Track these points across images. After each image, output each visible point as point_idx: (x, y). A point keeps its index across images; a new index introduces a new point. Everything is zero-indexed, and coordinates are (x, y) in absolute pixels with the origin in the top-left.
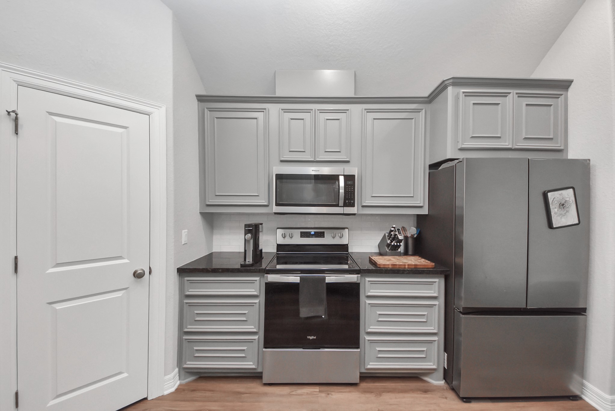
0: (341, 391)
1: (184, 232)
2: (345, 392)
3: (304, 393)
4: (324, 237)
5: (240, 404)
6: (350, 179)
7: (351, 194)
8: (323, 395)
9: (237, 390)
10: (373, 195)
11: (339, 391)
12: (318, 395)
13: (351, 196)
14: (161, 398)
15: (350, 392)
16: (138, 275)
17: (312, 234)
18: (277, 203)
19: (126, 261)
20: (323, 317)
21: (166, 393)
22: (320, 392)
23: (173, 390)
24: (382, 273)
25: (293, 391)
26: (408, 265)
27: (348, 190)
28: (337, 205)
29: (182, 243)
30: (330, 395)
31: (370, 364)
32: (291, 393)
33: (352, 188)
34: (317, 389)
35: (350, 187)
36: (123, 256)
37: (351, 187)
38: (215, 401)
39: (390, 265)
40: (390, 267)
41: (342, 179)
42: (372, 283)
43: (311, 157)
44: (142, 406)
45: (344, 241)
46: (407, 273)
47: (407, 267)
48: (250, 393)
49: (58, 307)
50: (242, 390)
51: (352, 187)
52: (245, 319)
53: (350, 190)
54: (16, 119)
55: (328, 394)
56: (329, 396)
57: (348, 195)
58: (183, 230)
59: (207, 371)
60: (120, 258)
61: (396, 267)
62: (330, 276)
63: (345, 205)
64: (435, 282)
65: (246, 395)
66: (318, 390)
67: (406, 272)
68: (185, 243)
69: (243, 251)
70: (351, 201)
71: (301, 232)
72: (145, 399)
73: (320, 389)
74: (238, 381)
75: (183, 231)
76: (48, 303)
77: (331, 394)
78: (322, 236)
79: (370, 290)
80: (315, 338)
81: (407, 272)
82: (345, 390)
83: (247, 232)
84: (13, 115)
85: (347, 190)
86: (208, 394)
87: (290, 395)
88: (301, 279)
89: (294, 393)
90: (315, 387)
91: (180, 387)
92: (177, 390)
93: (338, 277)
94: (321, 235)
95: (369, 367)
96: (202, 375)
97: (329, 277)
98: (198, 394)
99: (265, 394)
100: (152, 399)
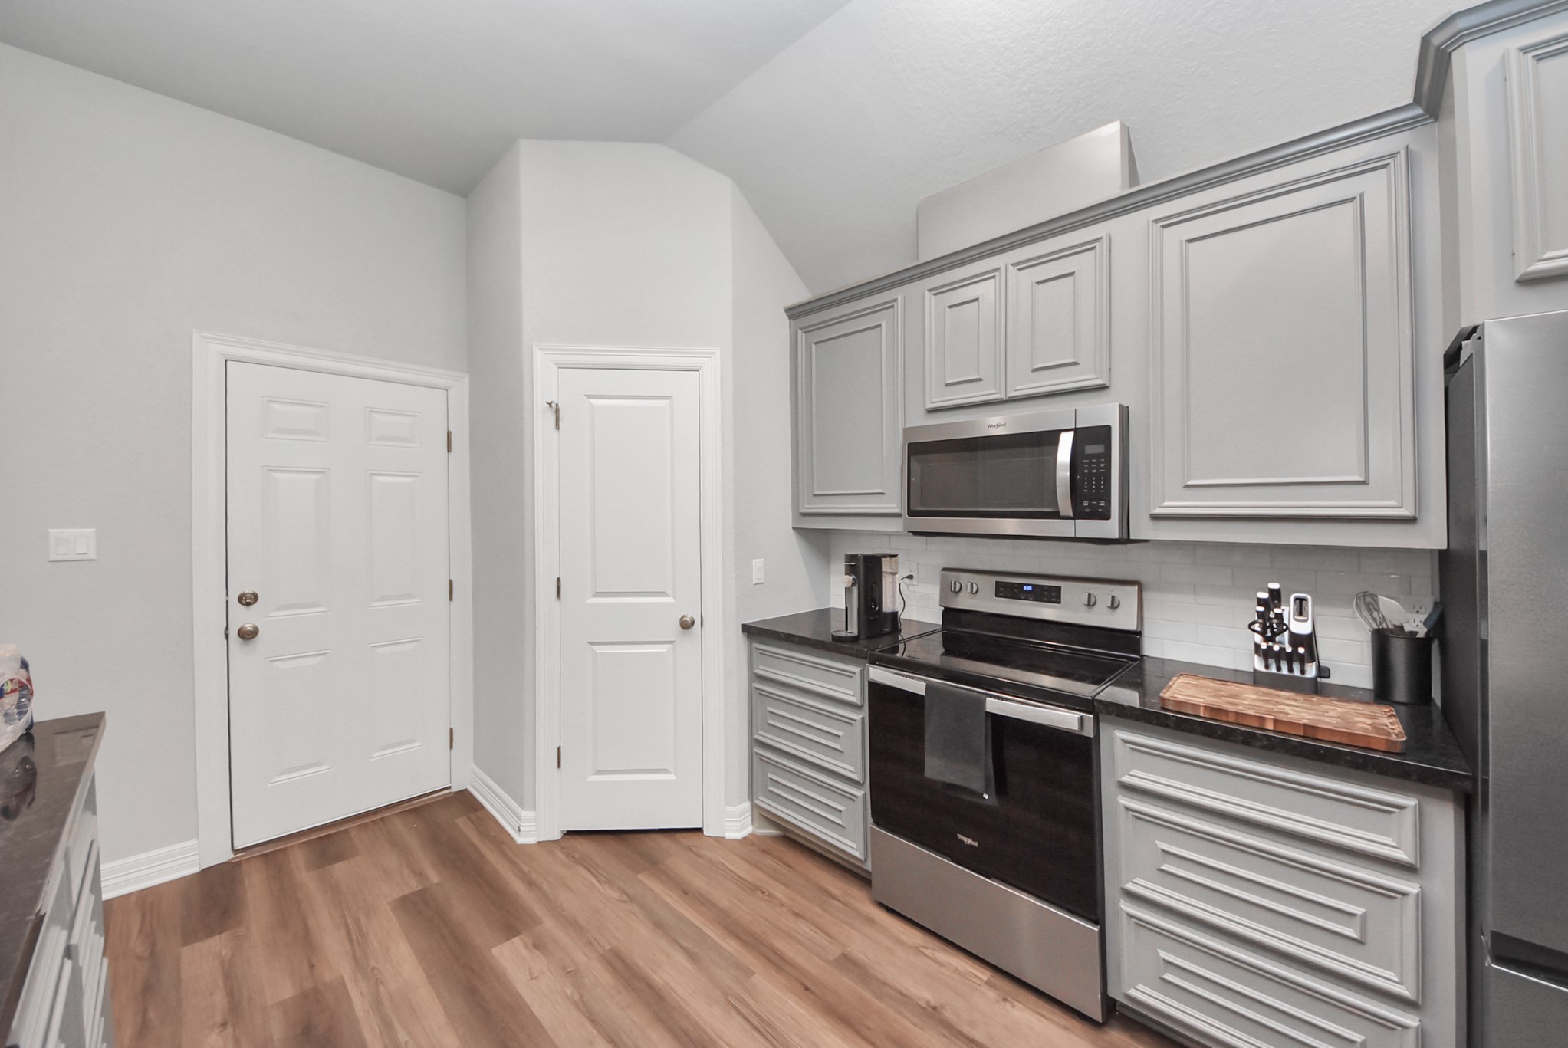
0: (1045, 1013)
1: (757, 563)
2: (1053, 1022)
3: (950, 964)
4: (1059, 603)
5: (820, 911)
6: (1090, 439)
7: (1098, 481)
8: (991, 994)
9: (828, 887)
10: (1190, 483)
11: (1039, 1010)
12: (978, 987)
13: (1098, 488)
14: (720, 841)
15: (1066, 1028)
16: (686, 625)
17: (1026, 590)
18: (912, 508)
19: (670, 600)
20: (986, 797)
21: (729, 835)
22: (987, 983)
23: (739, 836)
24: (1167, 726)
25: (927, 948)
26: (1276, 721)
27: (1090, 471)
28: (1056, 515)
29: (752, 580)
30: (1008, 1005)
31: (1137, 987)
32: (921, 949)
33: (1102, 465)
34: (984, 974)
35: (1094, 463)
36: (667, 592)
37: (1098, 463)
38: (785, 885)
39: (1202, 709)
40: (1202, 715)
41: (1066, 441)
42: (1138, 749)
43: (996, 389)
44: (692, 837)
45: (1124, 620)
46: (1263, 747)
47: (1270, 726)
48: (845, 904)
49: (599, 649)
50: (835, 891)
51: (1103, 462)
52: (840, 748)
53: (1094, 471)
54: (557, 411)
55: (1005, 1000)
56: (1003, 1003)
57: (1090, 484)
58: (756, 558)
59: (796, 831)
60: (662, 594)
61: (1224, 719)
62: (1006, 700)
63: (1079, 514)
64: (1401, 807)
65: (835, 902)
66: (985, 978)
67: (1260, 744)
68: (758, 582)
69: (844, 608)
70: (1098, 503)
71: (996, 582)
72: (700, 830)
73: (993, 980)
74: (837, 872)
75: (754, 561)
76: (589, 643)
77: (1011, 1003)
78: (1054, 600)
79: (1131, 770)
80: (976, 844)
81: (1265, 743)
82: (1056, 1019)
83: (851, 570)
84: (554, 405)
85: (1086, 471)
86: (781, 868)
87: (917, 950)
88: (929, 688)
89: (926, 952)
90: (983, 968)
91: (751, 837)
92: (745, 838)
93: (1028, 707)
94: (1052, 595)
95: (1133, 992)
96: (788, 834)
97: (1005, 702)
98: (769, 861)
99: (871, 921)
100: (709, 836)
